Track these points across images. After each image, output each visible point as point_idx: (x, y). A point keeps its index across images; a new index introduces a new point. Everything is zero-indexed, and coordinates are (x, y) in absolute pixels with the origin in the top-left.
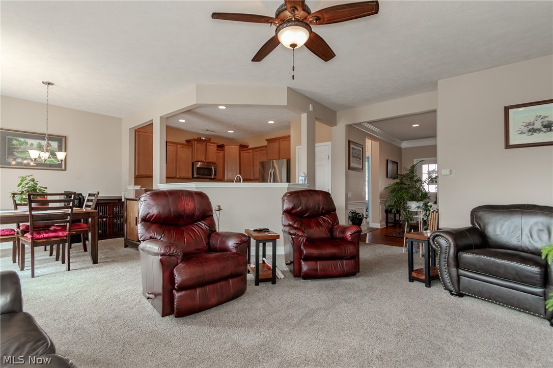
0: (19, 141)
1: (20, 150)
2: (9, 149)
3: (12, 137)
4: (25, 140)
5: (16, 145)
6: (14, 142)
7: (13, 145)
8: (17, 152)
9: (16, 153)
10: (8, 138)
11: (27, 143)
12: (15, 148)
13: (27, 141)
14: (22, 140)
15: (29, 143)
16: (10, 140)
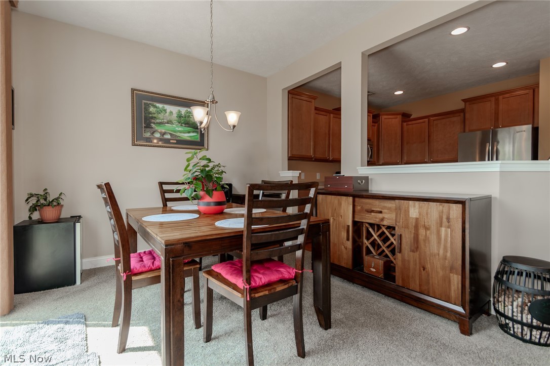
0: (156, 107)
1: (158, 121)
2: (146, 118)
3: (149, 102)
4: (164, 107)
5: (154, 114)
6: (152, 109)
7: (150, 113)
8: (154, 123)
9: (153, 125)
10: (145, 104)
11: (165, 110)
12: (152, 118)
13: (165, 108)
14: (160, 106)
15: (168, 111)
16: (147, 106)
